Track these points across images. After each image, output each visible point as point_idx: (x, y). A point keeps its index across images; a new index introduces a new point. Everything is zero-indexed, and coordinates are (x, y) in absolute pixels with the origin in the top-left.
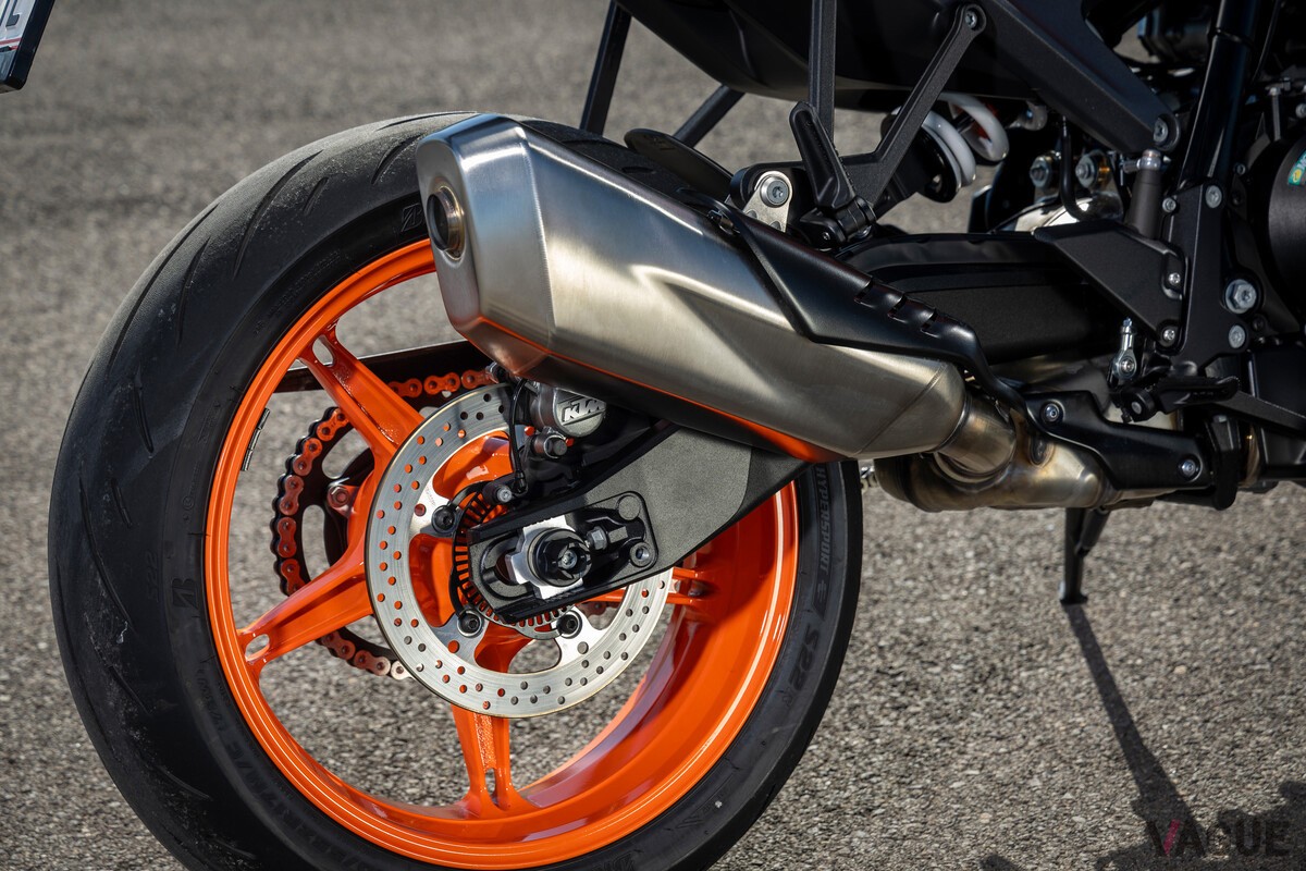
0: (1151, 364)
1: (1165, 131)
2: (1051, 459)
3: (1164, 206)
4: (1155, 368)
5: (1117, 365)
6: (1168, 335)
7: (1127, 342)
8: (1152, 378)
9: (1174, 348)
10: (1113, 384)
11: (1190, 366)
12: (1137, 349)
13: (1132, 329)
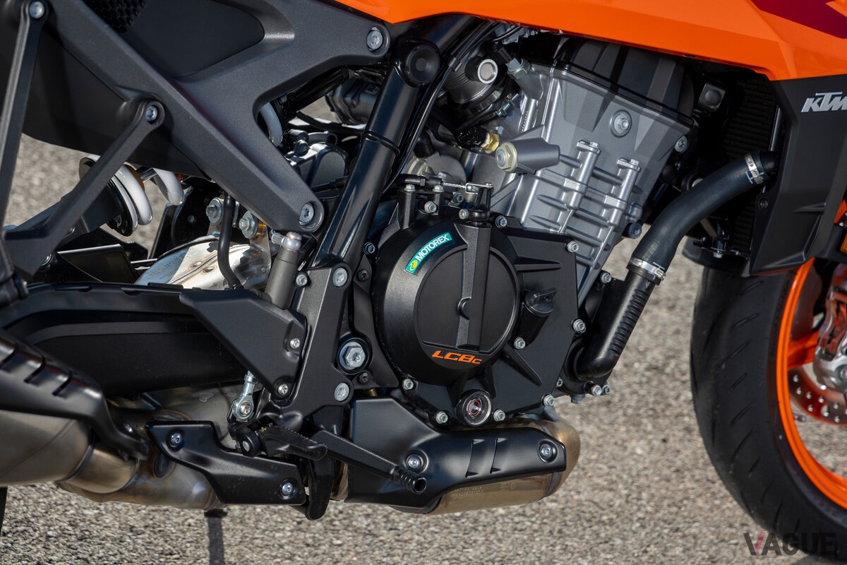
0: (265, 409)
1: (311, 215)
2: (171, 473)
3: (297, 280)
4: (268, 414)
5: (237, 405)
6: (282, 389)
7: (248, 388)
8: (264, 421)
9: (286, 399)
10: (232, 420)
11: (297, 415)
12: (256, 396)
13: (254, 380)
